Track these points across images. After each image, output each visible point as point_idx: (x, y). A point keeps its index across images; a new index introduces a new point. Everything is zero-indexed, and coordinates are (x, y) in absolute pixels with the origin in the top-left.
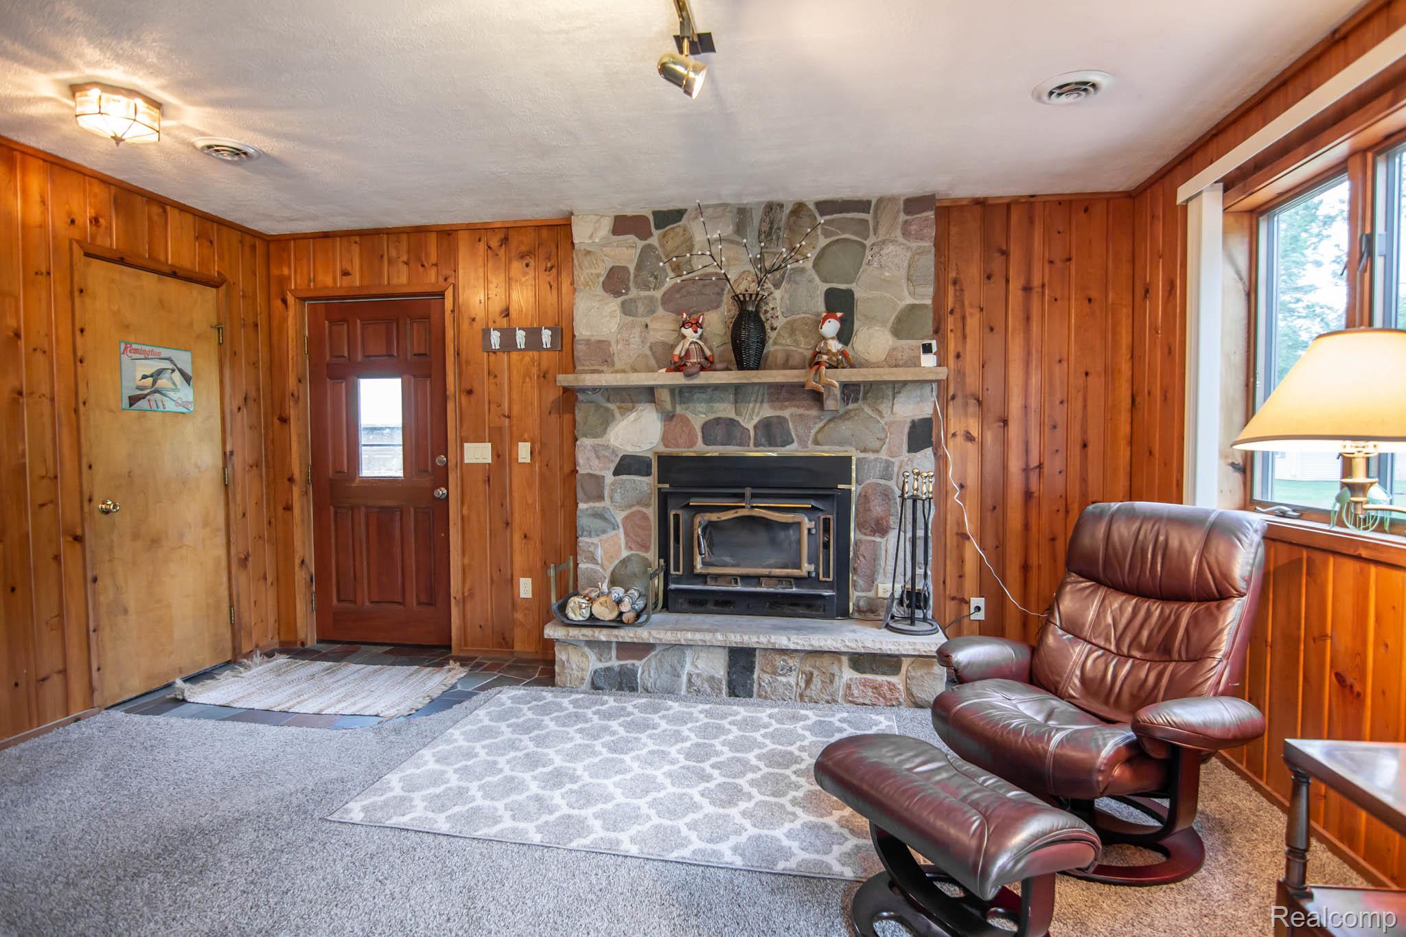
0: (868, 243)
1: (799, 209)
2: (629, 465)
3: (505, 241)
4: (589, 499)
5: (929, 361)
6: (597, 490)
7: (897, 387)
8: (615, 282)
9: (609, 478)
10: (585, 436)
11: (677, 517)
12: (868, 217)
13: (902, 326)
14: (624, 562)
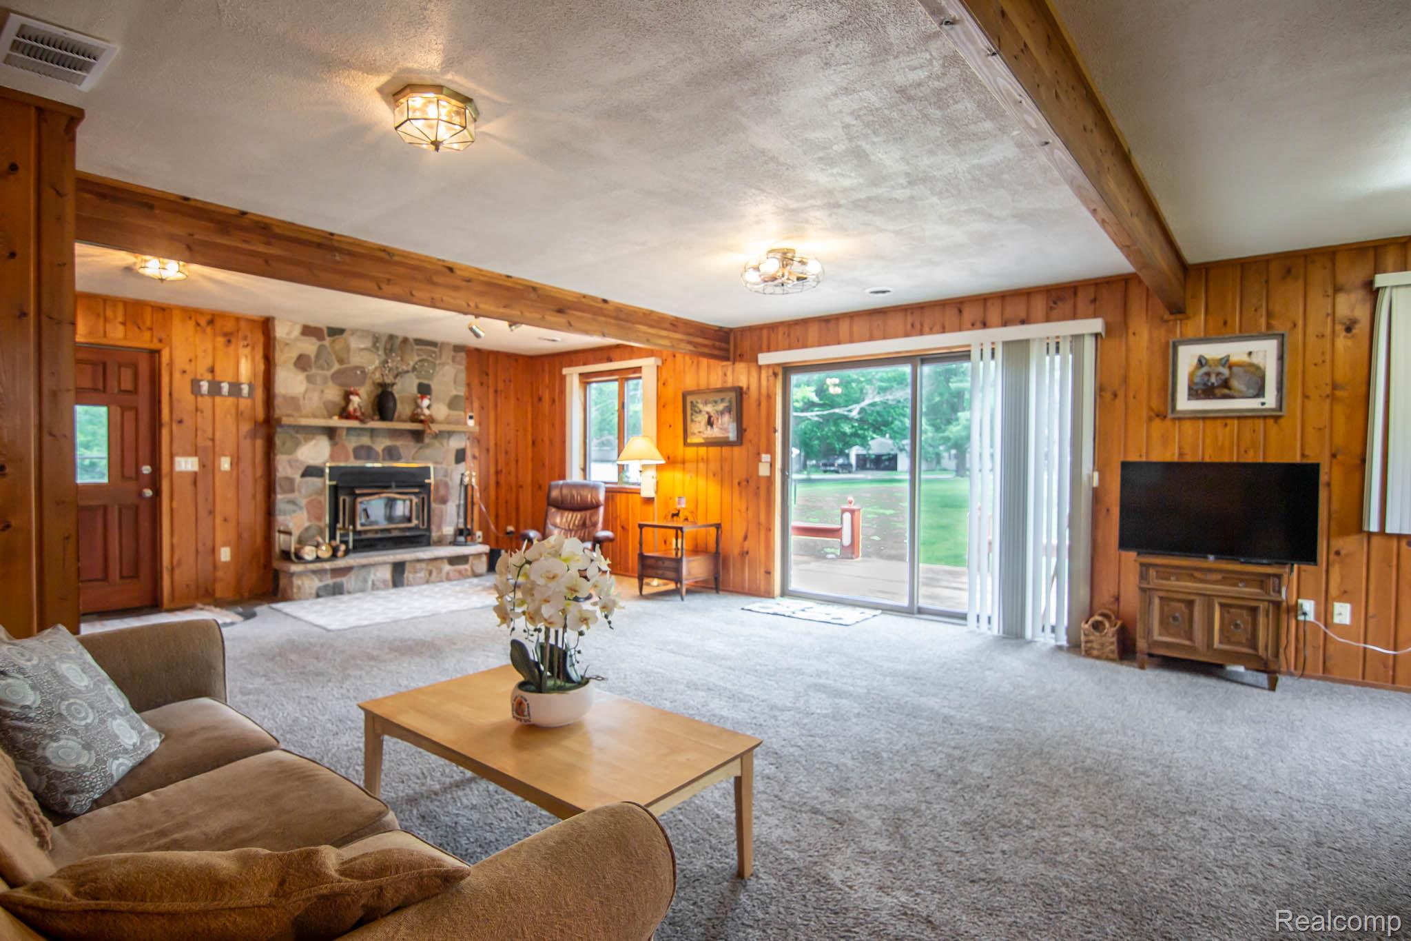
0: (438, 362)
1: (405, 340)
2: (311, 471)
3: (211, 322)
4: (284, 492)
5: (471, 423)
6: (290, 486)
7: (450, 434)
8: (302, 363)
9: (297, 477)
10: (282, 453)
11: (344, 501)
12: (436, 350)
13: (453, 403)
14: (307, 529)
